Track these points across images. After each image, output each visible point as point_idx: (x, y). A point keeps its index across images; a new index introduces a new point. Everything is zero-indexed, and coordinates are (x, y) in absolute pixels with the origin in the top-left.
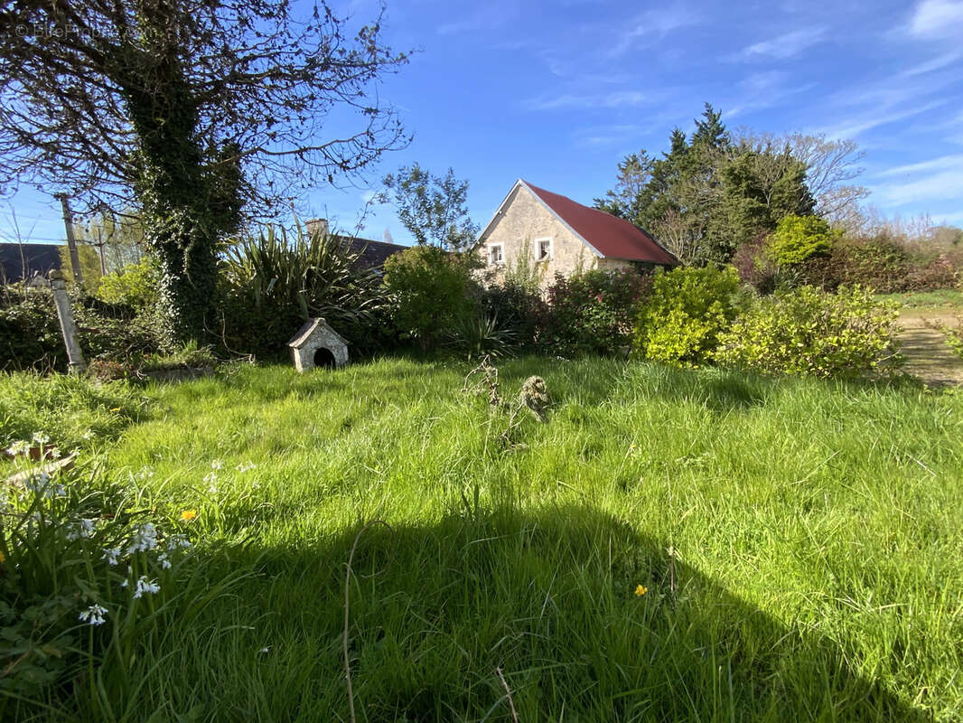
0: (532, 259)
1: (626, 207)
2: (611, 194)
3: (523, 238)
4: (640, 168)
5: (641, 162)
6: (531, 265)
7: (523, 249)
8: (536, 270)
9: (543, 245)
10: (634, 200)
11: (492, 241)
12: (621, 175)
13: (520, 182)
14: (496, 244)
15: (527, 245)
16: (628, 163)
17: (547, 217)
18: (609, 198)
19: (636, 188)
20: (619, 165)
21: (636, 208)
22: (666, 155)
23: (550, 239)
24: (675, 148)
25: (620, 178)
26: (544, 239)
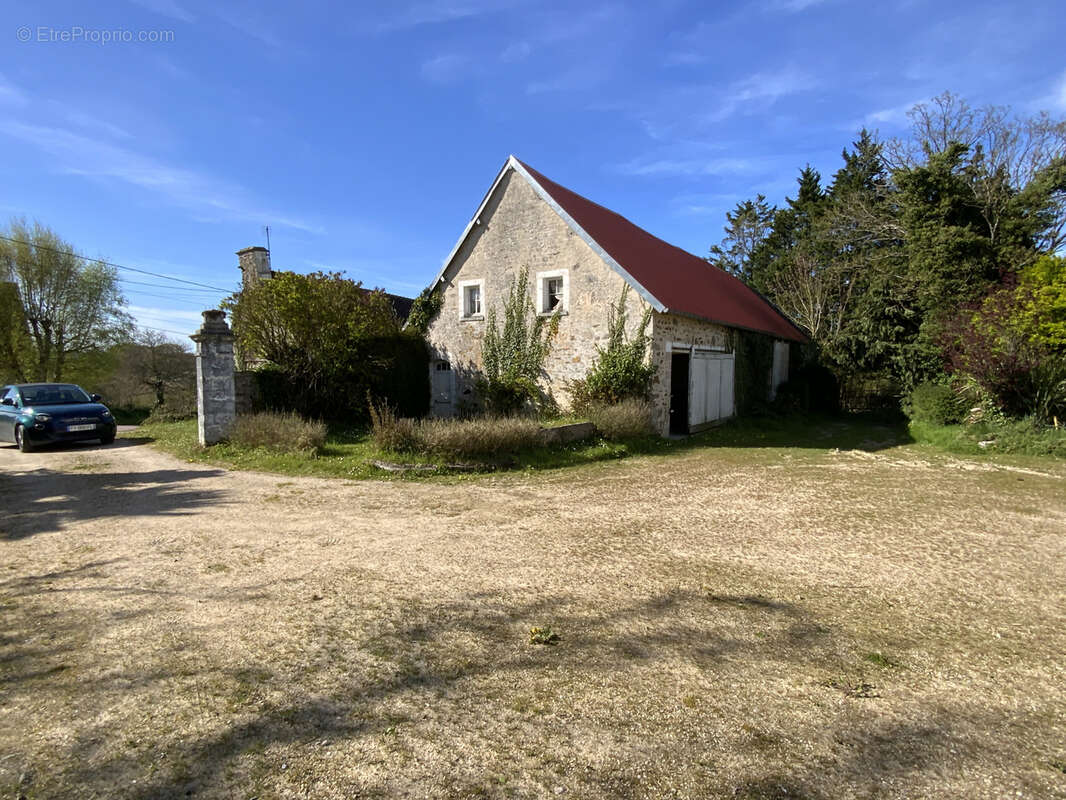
0: (531, 314)
1: (736, 267)
2: (716, 250)
3: (516, 270)
4: (756, 218)
5: (758, 211)
6: (530, 322)
7: (515, 291)
8: (537, 332)
9: (553, 285)
10: (746, 258)
11: (466, 276)
12: (730, 226)
13: (513, 162)
14: (471, 283)
15: (523, 286)
16: (740, 212)
17: (560, 228)
18: (714, 256)
19: (749, 244)
20: (729, 215)
21: (749, 270)
22: (790, 202)
23: (564, 273)
24: (803, 193)
25: (728, 231)
26: (552, 274)
